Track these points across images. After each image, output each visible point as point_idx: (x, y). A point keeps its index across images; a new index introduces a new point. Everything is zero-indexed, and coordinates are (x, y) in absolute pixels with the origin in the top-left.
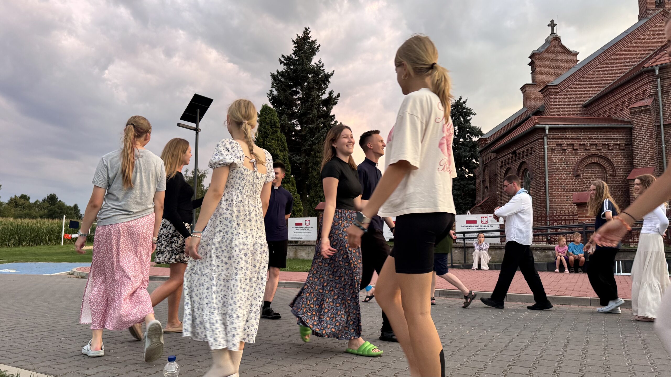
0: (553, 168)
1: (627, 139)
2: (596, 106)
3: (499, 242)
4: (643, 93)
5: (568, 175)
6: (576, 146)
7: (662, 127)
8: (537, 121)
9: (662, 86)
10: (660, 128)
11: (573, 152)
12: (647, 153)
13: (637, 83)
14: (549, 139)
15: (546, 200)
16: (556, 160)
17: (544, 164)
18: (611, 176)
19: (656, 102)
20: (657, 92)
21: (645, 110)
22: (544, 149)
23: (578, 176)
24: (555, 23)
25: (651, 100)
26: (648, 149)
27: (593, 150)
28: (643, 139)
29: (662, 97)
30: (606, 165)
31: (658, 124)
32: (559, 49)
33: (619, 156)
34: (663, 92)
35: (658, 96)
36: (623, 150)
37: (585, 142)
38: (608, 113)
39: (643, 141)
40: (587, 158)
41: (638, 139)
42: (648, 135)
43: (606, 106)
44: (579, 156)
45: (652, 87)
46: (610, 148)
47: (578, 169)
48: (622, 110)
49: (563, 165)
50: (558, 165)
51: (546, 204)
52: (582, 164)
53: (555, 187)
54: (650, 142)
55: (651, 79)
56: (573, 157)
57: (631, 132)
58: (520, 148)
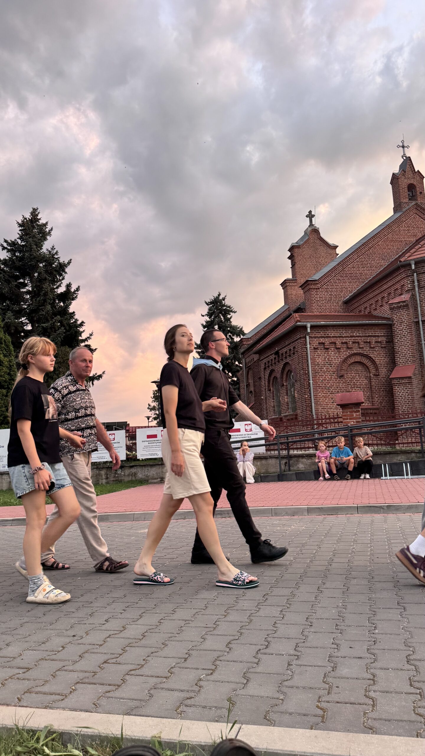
0: (317, 369)
1: (387, 336)
2: (356, 302)
3: (265, 451)
4: (401, 288)
5: (332, 375)
6: (339, 345)
7: (421, 323)
8: (298, 319)
9: (418, 281)
10: (419, 324)
11: (335, 351)
12: (408, 350)
13: (394, 277)
14: (311, 337)
15: (311, 403)
16: (319, 360)
17: (308, 365)
18: (374, 375)
19: (413, 296)
20: (414, 287)
21: (403, 306)
22: (306, 348)
23: (342, 376)
24: (313, 213)
25: (408, 295)
26: (409, 346)
27: (355, 349)
28: (403, 336)
29: (419, 292)
30: (369, 364)
31: (415, 320)
32: (318, 241)
33: (381, 354)
34: (419, 287)
35: (415, 291)
36: (385, 347)
37: (347, 340)
38: (368, 309)
39: (403, 338)
40: (350, 357)
41: (398, 336)
42: (407, 331)
43: (366, 302)
44: (342, 355)
45: (409, 281)
46: (372, 346)
47: (341, 369)
48: (381, 306)
49: (326, 365)
50: (322, 365)
51: (312, 407)
52: (345, 364)
53: (320, 388)
54: (410, 338)
55: (407, 274)
56: (336, 357)
57: (391, 328)
58: (282, 348)
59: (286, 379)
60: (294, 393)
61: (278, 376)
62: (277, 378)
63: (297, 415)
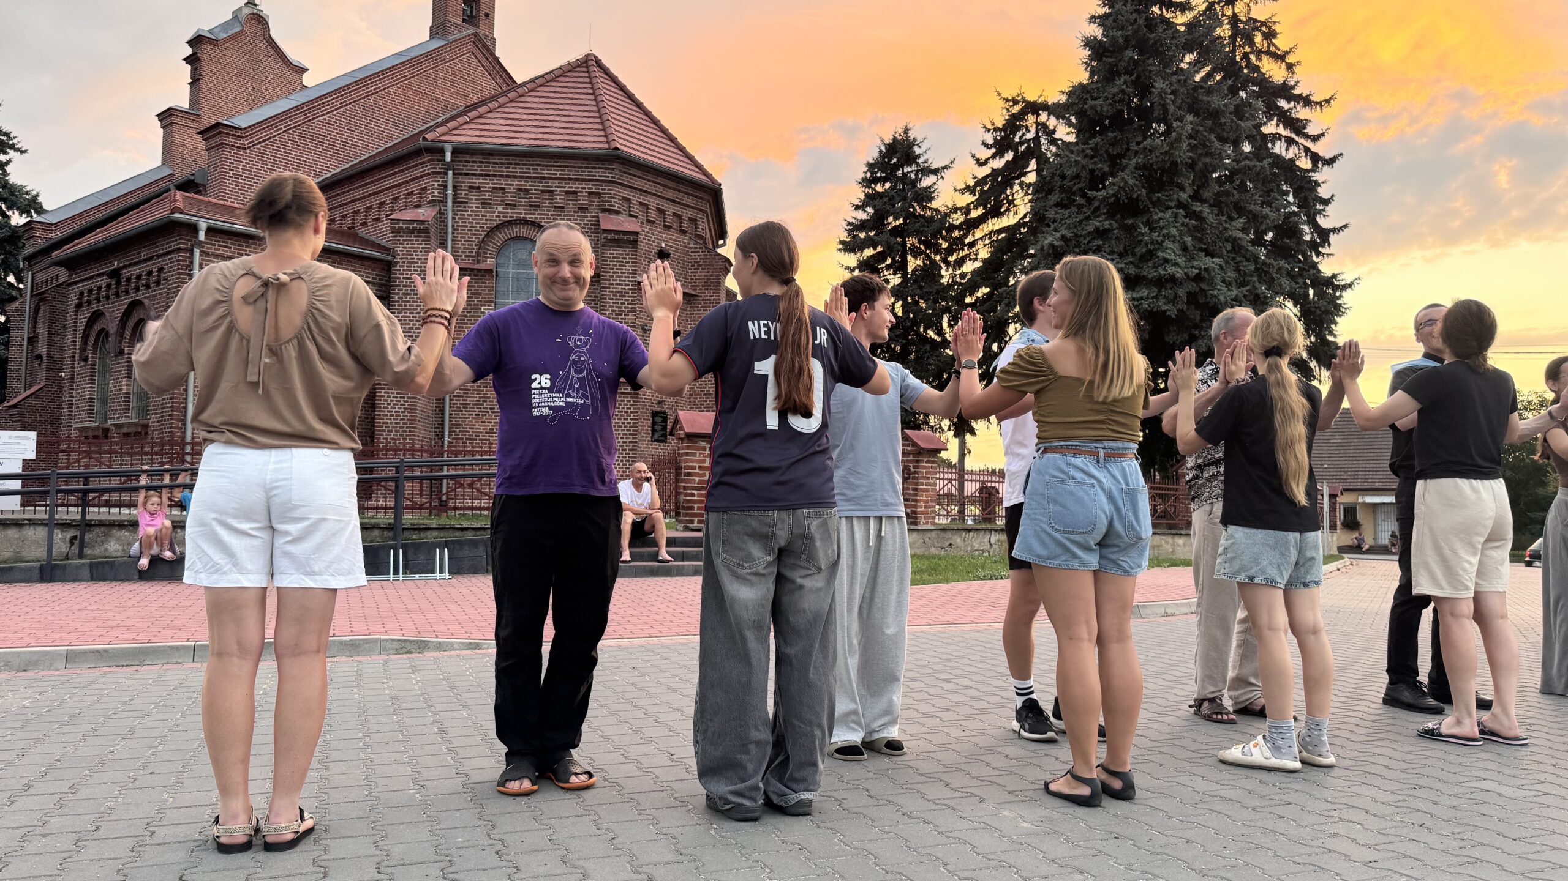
1: (380, 285)
4: (420, 193)
8: (180, 205)
9: (454, 187)
13: (410, 168)
19: (441, 216)
20: (445, 197)
21: (419, 230)
25: (432, 211)
34: (456, 201)
35: (446, 206)
38: (349, 221)
43: (346, 204)
45: (436, 184)
48: (377, 220)
55: (435, 168)
57: (389, 271)
58: (130, 265)
59: (131, 339)
62: (107, 332)
63: (146, 426)
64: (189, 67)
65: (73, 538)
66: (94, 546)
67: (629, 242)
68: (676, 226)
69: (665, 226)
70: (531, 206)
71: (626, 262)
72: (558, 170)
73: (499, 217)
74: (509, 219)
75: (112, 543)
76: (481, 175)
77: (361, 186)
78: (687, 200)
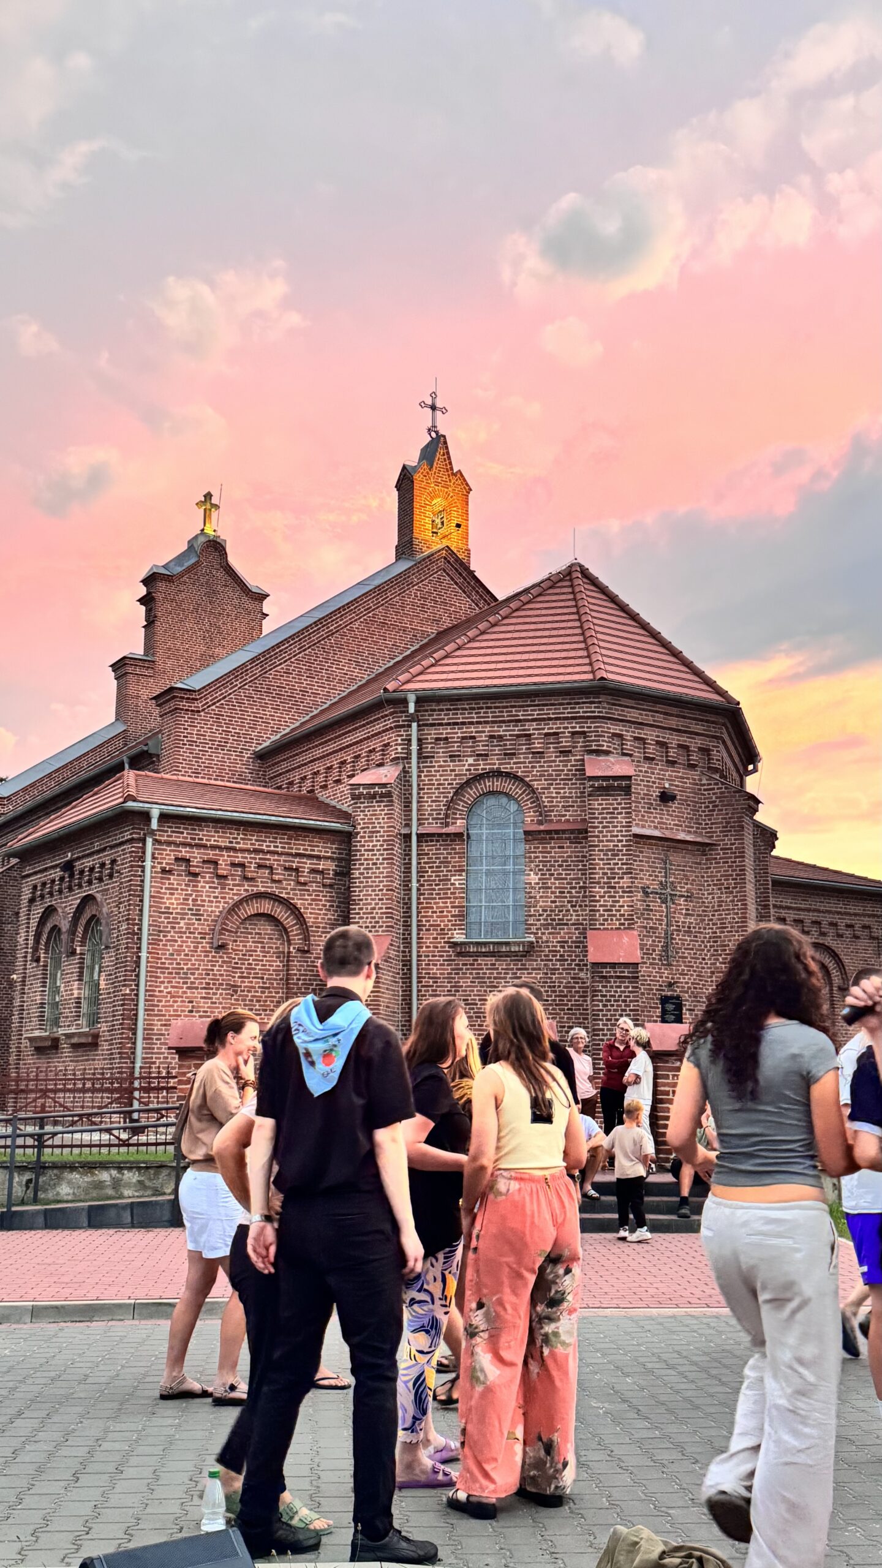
0: (163, 922)
1: (340, 860)
2: (284, 760)
4: (383, 750)
5: (199, 943)
6: (223, 869)
7: (414, 838)
8: (133, 791)
9: (419, 740)
10: (410, 842)
11: (213, 882)
12: (379, 899)
13: (371, 722)
14: (159, 842)
15: (137, 1010)
16: (172, 902)
17: (141, 910)
18: (299, 950)
19: (405, 772)
20: (409, 753)
21: (379, 794)
22: (143, 867)
23: (222, 947)
25: (395, 770)
26: (382, 890)
27: (262, 882)
28: (374, 864)
29: (419, 767)
30: (289, 921)
31: (404, 831)
33: (321, 900)
34: (421, 756)
35: (410, 763)
36: (331, 886)
37: (246, 858)
38: (308, 783)
39: (372, 869)
40: (247, 901)
41: (363, 864)
42: (383, 855)
43: (305, 764)
44: (228, 893)
45: (399, 739)
46: (302, 879)
47: (223, 929)
48: (338, 782)
49: (187, 914)
50: (176, 913)
51: (136, 1020)
52: (233, 917)
53: (164, 973)
54: (387, 872)
55: (399, 721)
56: (214, 897)
57: (349, 842)
58: (83, 857)
59: (84, 937)
60: (99, 977)
61: (65, 926)
62: (60, 929)
63: (96, 1036)
64: (143, 608)
65: (29, 1181)
66: (47, 1190)
67: (620, 788)
68: (682, 759)
69: (668, 761)
70: (505, 754)
71: (618, 814)
72: (535, 710)
73: (470, 770)
74: (480, 772)
75: (64, 1186)
76: (449, 724)
77: (320, 744)
78: (698, 728)
